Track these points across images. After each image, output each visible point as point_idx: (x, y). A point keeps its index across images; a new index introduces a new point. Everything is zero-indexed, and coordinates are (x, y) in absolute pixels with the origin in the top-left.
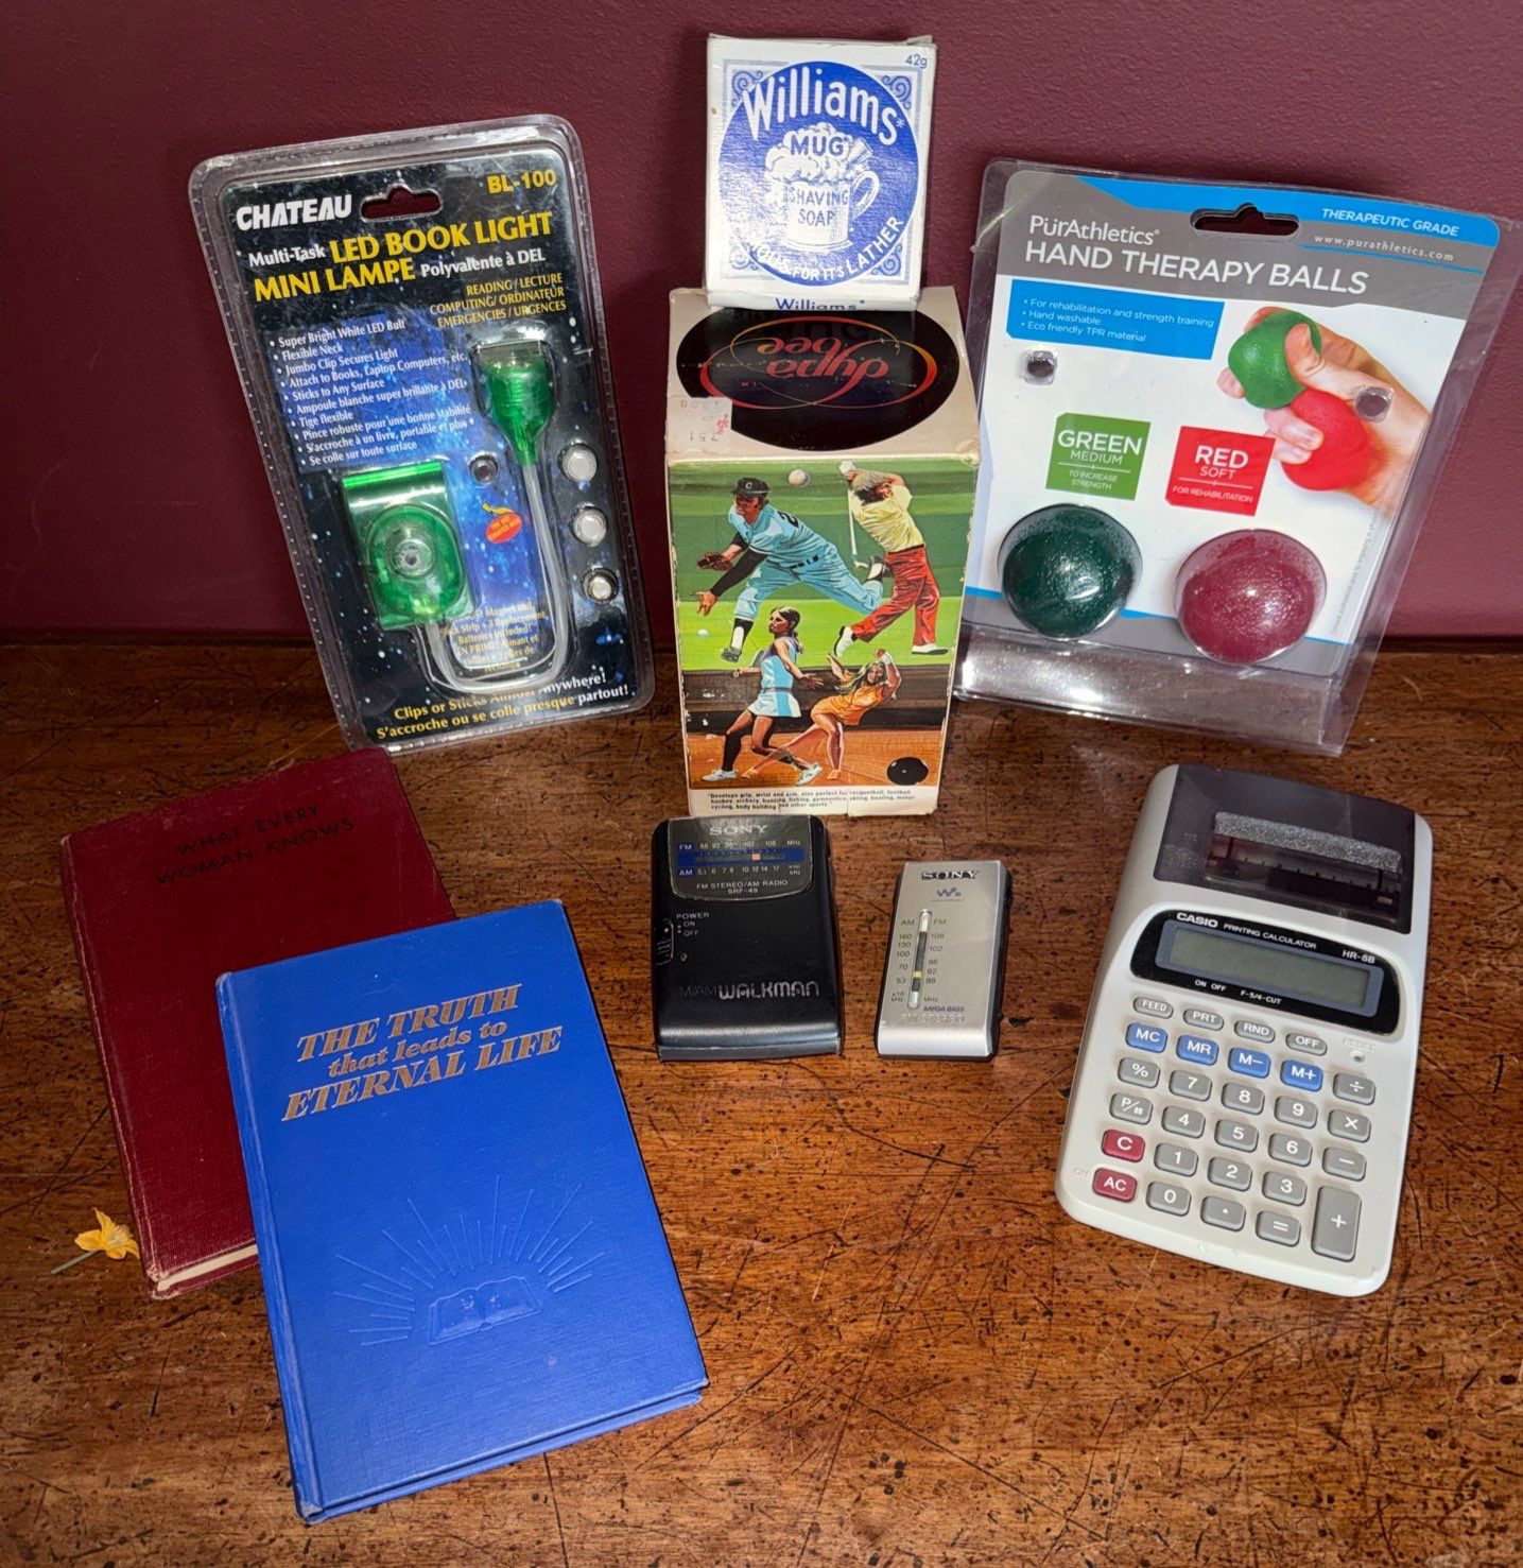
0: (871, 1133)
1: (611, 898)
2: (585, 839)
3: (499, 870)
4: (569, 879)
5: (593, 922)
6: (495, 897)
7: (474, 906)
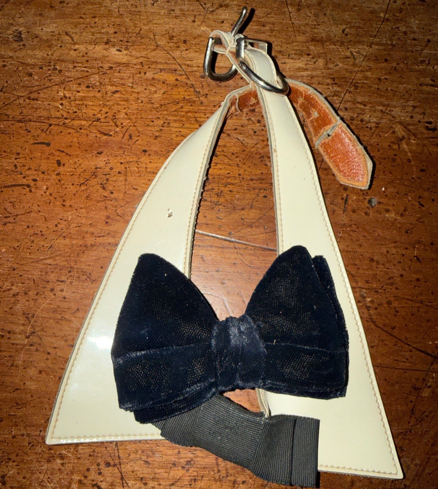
0: (389, 330)
1: (202, 99)
2: (185, 42)
3: (119, 64)
4: (171, 78)
5: (188, 118)
6: (114, 89)
7: (99, 95)
